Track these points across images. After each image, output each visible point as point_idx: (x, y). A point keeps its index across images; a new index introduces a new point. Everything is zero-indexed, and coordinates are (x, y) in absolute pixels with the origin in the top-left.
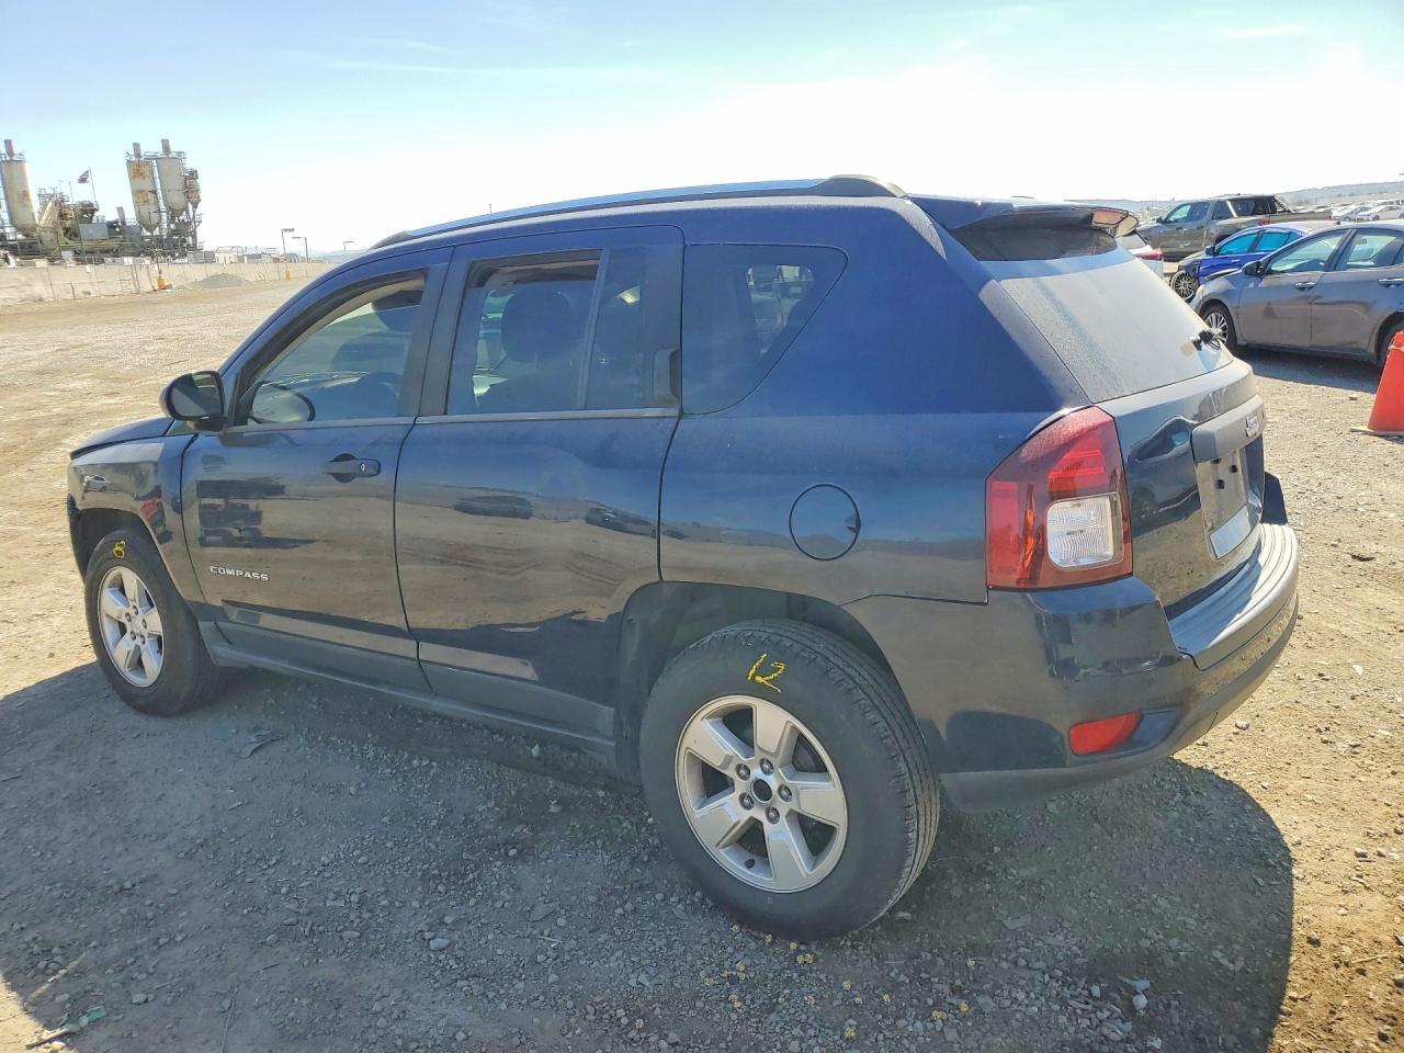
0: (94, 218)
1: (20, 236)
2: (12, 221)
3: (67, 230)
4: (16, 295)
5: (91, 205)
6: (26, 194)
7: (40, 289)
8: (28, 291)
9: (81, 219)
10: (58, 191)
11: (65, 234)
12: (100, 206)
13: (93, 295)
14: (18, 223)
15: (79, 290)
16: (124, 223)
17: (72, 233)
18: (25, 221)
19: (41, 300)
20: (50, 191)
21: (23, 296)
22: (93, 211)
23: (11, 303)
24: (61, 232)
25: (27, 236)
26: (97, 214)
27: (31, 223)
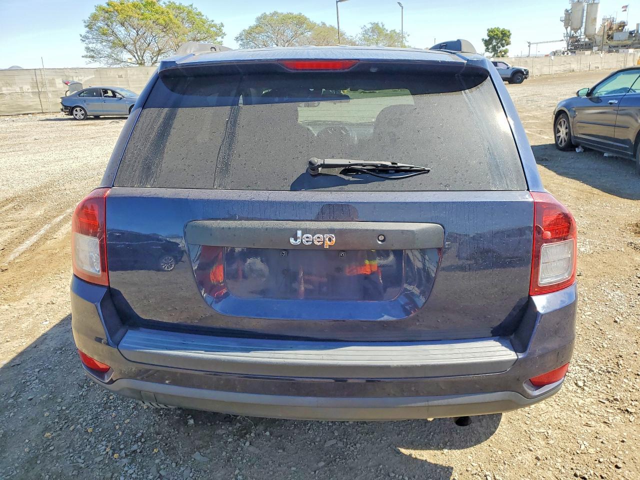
0: (624, 29)
1: (587, 40)
2: (585, 33)
3: (609, 36)
4: (562, 68)
5: (624, 23)
6: (595, 19)
7: (574, 66)
8: (568, 66)
9: (618, 30)
10: (612, 17)
11: (607, 38)
12: (628, 24)
13: (600, 68)
14: (587, 33)
15: (592, 67)
16: (638, 32)
17: (610, 37)
18: (590, 32)
19: (573, 71)
20: (609, 17)
21: (565, 69)
22: (624, 26)
23: (558, 72)
24: (606, 37)
25: (590, 39)
26: (626, 27)
27: (593, 33)
